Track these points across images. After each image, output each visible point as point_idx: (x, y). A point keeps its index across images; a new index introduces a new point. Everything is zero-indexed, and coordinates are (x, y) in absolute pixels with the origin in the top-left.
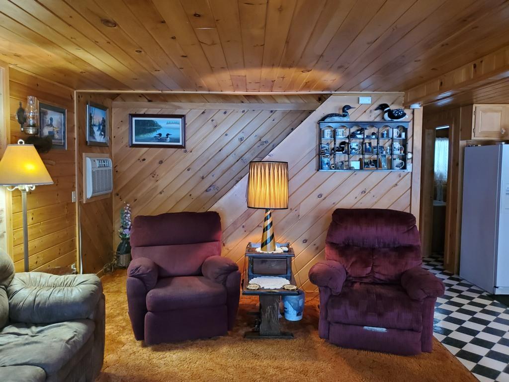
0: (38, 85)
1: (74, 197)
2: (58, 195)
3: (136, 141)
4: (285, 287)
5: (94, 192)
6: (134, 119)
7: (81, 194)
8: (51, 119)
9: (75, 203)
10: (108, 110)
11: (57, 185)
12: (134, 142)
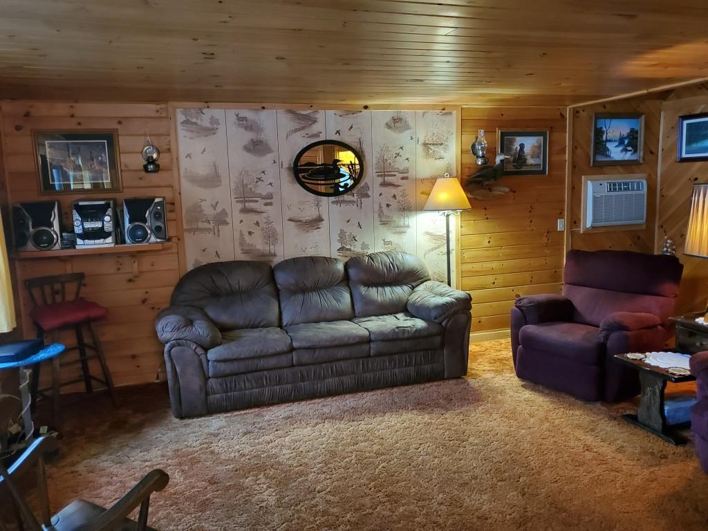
0: (502, 115)
1: (561, 225)
2: (531, 222)
3: (687, 152)
4: (670, 370)
5: (594, 220)
6: (686, 122)
7: (575, 221)
8: (522, 146)
9: (563, 232)
10: (643, 117)
11: (530, 211)
12: (684, 155)
